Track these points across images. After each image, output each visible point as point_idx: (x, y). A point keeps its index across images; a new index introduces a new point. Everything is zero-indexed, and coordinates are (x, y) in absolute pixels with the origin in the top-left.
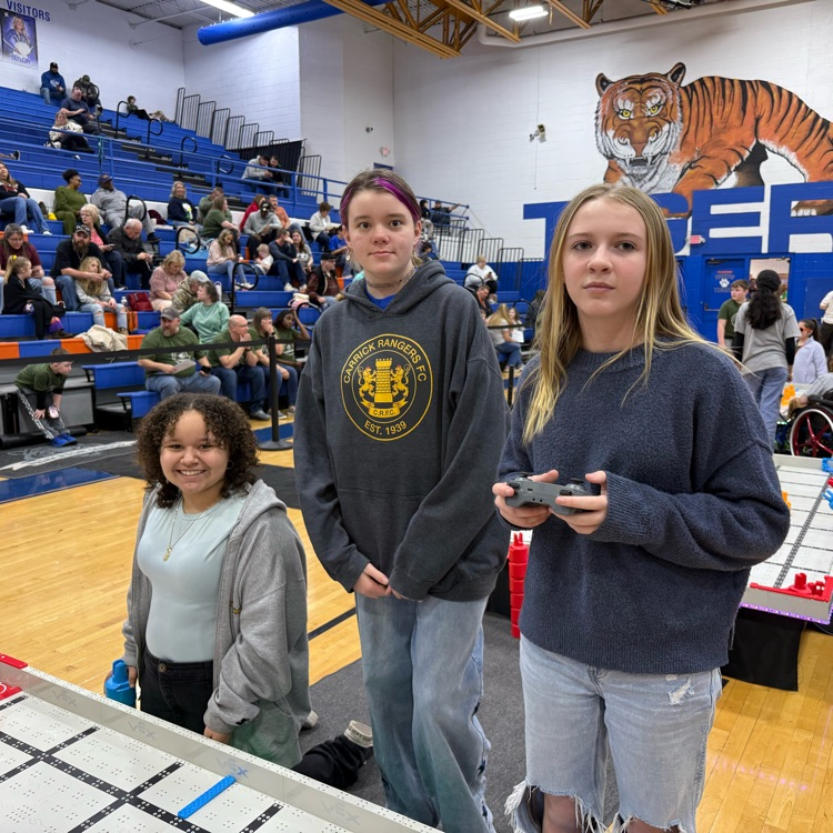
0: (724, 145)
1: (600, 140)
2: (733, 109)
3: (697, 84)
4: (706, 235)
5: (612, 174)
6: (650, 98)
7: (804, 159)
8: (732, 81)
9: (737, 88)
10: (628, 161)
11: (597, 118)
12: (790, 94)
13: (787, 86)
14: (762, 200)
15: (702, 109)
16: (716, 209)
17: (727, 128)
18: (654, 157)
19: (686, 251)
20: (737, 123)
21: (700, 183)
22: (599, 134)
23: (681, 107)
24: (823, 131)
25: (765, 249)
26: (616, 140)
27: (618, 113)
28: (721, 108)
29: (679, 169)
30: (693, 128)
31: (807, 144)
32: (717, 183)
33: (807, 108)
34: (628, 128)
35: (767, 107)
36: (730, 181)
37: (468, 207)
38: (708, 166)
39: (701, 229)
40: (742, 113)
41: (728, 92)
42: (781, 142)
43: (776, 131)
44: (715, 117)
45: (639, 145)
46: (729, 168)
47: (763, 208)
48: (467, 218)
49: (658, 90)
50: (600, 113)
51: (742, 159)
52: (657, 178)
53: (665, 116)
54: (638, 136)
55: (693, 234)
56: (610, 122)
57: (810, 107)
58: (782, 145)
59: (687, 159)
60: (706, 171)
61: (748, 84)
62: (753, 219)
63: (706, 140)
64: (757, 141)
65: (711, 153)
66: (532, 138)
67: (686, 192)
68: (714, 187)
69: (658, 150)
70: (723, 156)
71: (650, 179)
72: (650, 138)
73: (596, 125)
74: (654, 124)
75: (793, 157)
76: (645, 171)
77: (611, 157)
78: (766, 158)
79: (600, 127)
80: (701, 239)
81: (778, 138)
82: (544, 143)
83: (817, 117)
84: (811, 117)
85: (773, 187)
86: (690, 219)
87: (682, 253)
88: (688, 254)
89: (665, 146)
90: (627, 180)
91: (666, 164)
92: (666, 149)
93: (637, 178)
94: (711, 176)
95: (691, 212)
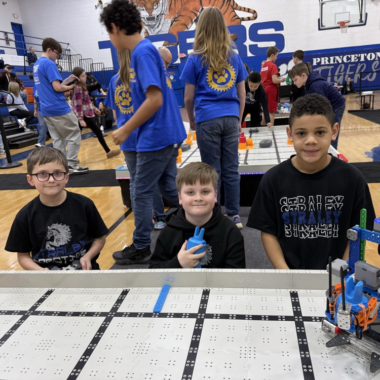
0: (188, 10)
4: (186, 53)
10: (146, 18)
16: (189, 41)
17: (188, 1)
18: (158, 16)
21: (180, 28)
24: (229, 3)
26: (139, 8)
29: (170, 22)
30: (173, 2)
31: (223, 8)
32: (188, 28)
34: (143, 2)
36: (193, 27)
37: (68, 44)
38: (183, 20)
39: (184, 51)
43: (209, 3)
45: (150, 11)
46: (192, 21)
48: (70, 50)
51: (197, 16)
52: (160, 26)
54: (149, 5)
55: (180, 53)
59: (173, 17)
60: (182, 22)
63: (180, 7)
64: (202, 7)
65: (183, 14)
66: (96, 7)
67: (175, 33)
68: (186, 30)
69: (159, 13)
70: (188, 15)
71: (158, 27)
72: (155, 7)
76: (154, 23)
80: (184, 55)
81: (210, 6)
86: (178, 46)
87: (177, 62)
88: (180, 63)
89: (162, 10)
90: (147, 28)
91: (163, 20)
92: (162, 12)
93: (151, 27)
94: (185, 25)
95: (178, 42)
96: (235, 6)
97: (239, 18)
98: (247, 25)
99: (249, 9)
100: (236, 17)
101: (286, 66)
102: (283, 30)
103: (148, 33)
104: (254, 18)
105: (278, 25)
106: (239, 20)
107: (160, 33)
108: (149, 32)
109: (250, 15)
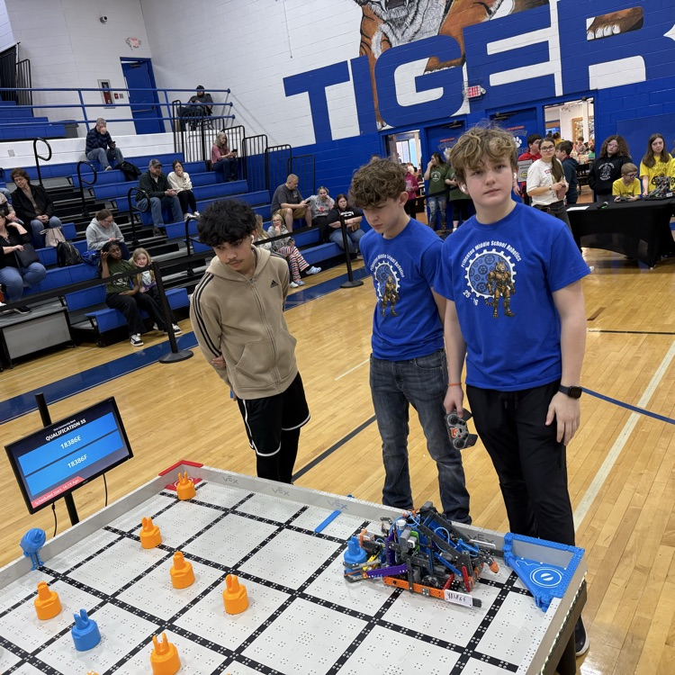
4: (485, 83)
5: (369, 25)
10: (382, 3)
14: (548, 24)
16: (494, 48)
19: (465, 109)
21: (471, 16)
25: (559, 92)
29: (443, 2)
32: (490, 13)
36: (506, 6)
37: (229, 91)
39: (479, 78)
47: (551, 35)
48: (231, 104)
52: (419, 18)
55: (469, 85)
62: (538, 53)
67: (455, 32)
68: (487, 19)
71: (411, 23)
76: (404, 13)
77: (363, 2)
80: (481, 90)
85: (560, 5)
86: (465, 66)
88: (468, 112)
90: (385, 28)
93: (396, 24)
94: (482, 3)
95: (464, 56)
103: (389, 41)
107: (419, 37)
108: (392, 39)
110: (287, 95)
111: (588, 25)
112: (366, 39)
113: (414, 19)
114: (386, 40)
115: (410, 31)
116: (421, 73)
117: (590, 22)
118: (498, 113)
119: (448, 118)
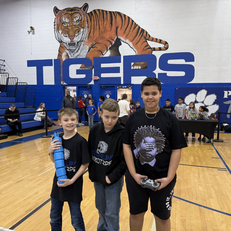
0: (105, 38)
1: (56, 34)
2: (107, 23)
3: (93, 13)
4: (100, 76)
5: (62, 49)
6: (75, 17)
7: (135, 45)
8: (106, 11)
9: (109, 14)
10: (68, 44)
11: (55, 25)
12: (129, 17)
13: (128, 14)
14: (120, 62)
15: (95, 23)
16: (103, 65)
17: (105, 31)
18: (78, 43)
19: (92, 83)
20: (109, 29)
21: (96, 54)
22: (56, 32)
23: (87, 22)
24: (142, 34)
25: (122, 83)
26: (63, 35)
27: (63, 23)
28: (103, 23)
29: (88, 48)
30: (92, 31)
31: (136, 39)
32: (103, 54)
33: (135, 24)
34: (67, 30)
35: (120, 23)
36: (108, 54)
37: (4, 61)
38: (99, 47)
39: (98, 74)
40: (111, 25)
41: (105, 16)
42: (126, 37)
43: (124, 33)
44: (100, 26)
45: (72, 37)
46: (107, 48)
47: (121, 65)
48: (4, 66)
49: (78, 14)
50: (56, 23)
51: (112, 45)
52: (79, 51)
53: (81, 26)
54: (71, 33)
55: (95, 75)
56: (60, 27)
57: (137, 23)
58: (127, 39)
59: (91, 44)
60: (98, 49)
61: (112, 13)
62: (117, 70)
63: (98, 36)
64: (117, 37)
65: (100, 42)
66: (29, 32)
67: (91, 58)
68: (101, 56)
69: (79, 40)
70: (104, 43)
71: (77, 52)
72: (76, 34)
73: (55, 28)
74: (77, 28)
75: (131, 44)
76: (74, 48)
77: (61, 42)
78: (121, 44)
79: (56, 29)
80: (98, 78)
81: (125, 36)
82: (34, 35)
83: (139, 27)
84: (137, 27)
85: (124, 57)
86: (93, 69)
87: (91, 83)
88: (93, 84)
89: (82, 38)
90: (68, 52)
91: (83, 46)
92: (82, 39)
93: (72, 51)
94: (100, 51)
95: (93, 66)
96: (148, 37)
97: (151, 48)
98: (158, 55)
99: (160, 40)
100: (148, 47)
101: (195, 96)
102: (194, 61)
103: (68, 56)
104: (165, 49)
105: (189, 57)
106: (150, 50)
107: (79, 57)
108: (70, 56)
109: (162, 46)
110: (28, 66)
111: (132, 65)
112: (60, 54)
113: (78, 51)
114: (67, 55)
115: (76, 54)
116: (78, 68)
117: (132, 64)
118: (103, 86)
119: (86, 85)
